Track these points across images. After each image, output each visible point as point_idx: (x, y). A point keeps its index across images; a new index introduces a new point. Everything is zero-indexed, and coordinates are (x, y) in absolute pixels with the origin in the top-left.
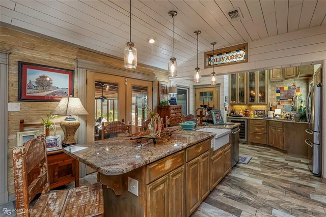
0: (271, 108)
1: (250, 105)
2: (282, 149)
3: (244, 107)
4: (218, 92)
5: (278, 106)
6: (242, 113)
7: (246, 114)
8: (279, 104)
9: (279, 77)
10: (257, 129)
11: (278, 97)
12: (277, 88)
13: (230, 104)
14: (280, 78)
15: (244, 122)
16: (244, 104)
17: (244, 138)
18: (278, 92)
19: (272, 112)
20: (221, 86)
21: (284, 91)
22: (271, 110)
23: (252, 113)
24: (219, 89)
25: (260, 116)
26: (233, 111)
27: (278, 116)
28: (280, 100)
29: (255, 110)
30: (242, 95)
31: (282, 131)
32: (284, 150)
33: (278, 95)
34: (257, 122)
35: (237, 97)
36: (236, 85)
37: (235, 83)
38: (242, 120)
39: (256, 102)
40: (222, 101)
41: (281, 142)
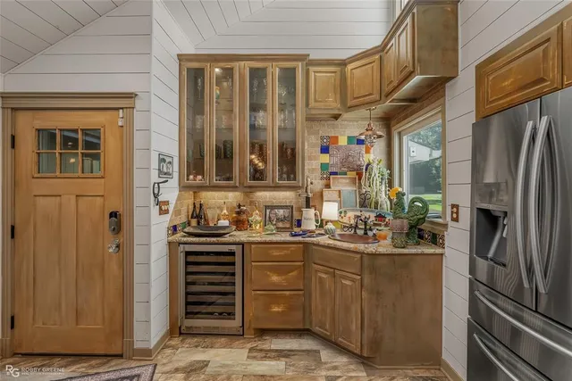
0: (308, 199)
1: (250, 190)
2: (358, 351)
3: (232, 197)
4: (126, 134)
5: (326, 193)
6: (226, 217)
7: (240, 222)
8: (328, 186)
9: (333, 103)
10: (275, 278)
11: (324, 166)
12: (322, 138)
13: (184, 188)
14: (334, 105)
15: (232, 254)
16: (234, 188)
17: (231, 315)
18: (325, 150)
19: (312, 211)
20: (139, 104)
21: (338, 148)
22: (308, 206)
23: (256, 217)
24: (130, 121)
25: (280, 225)
26: (198, 214)
27: (330, 226)
28: (329, 174)
29: (267, 207)
30: (225, 154)
31: (358, 283)
32: (365, 355)
33: (325, 158)
34: (276, 253)
35: (210, 162)
36: (207, 117)
37: (202, 112)
38: (225, 249)
39: (269, 181)
40: (145, 174)
41: (355, 326)
